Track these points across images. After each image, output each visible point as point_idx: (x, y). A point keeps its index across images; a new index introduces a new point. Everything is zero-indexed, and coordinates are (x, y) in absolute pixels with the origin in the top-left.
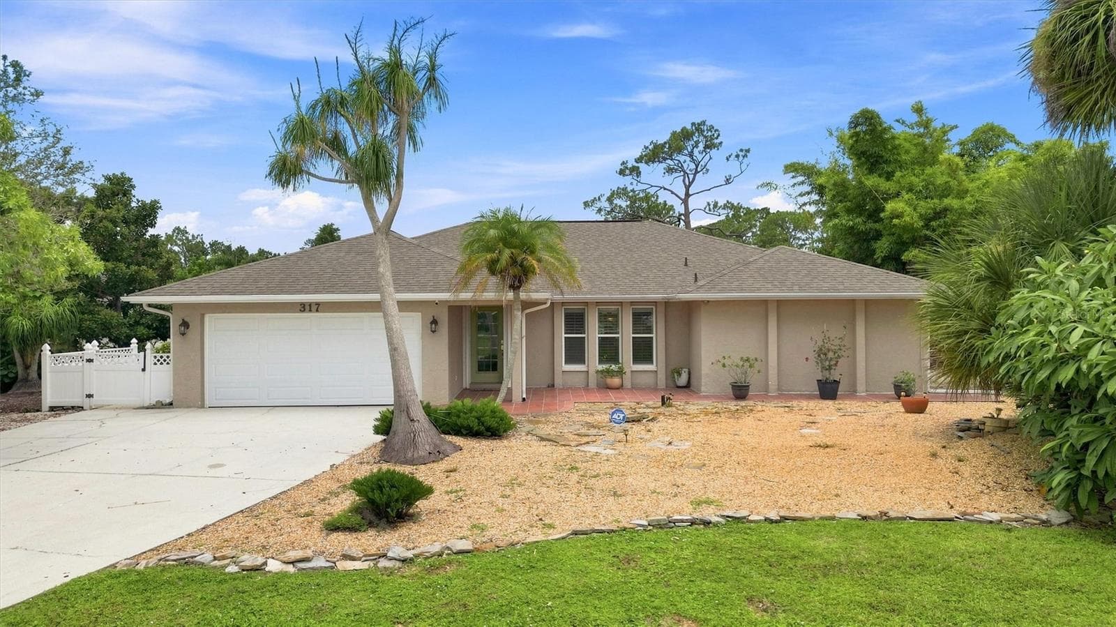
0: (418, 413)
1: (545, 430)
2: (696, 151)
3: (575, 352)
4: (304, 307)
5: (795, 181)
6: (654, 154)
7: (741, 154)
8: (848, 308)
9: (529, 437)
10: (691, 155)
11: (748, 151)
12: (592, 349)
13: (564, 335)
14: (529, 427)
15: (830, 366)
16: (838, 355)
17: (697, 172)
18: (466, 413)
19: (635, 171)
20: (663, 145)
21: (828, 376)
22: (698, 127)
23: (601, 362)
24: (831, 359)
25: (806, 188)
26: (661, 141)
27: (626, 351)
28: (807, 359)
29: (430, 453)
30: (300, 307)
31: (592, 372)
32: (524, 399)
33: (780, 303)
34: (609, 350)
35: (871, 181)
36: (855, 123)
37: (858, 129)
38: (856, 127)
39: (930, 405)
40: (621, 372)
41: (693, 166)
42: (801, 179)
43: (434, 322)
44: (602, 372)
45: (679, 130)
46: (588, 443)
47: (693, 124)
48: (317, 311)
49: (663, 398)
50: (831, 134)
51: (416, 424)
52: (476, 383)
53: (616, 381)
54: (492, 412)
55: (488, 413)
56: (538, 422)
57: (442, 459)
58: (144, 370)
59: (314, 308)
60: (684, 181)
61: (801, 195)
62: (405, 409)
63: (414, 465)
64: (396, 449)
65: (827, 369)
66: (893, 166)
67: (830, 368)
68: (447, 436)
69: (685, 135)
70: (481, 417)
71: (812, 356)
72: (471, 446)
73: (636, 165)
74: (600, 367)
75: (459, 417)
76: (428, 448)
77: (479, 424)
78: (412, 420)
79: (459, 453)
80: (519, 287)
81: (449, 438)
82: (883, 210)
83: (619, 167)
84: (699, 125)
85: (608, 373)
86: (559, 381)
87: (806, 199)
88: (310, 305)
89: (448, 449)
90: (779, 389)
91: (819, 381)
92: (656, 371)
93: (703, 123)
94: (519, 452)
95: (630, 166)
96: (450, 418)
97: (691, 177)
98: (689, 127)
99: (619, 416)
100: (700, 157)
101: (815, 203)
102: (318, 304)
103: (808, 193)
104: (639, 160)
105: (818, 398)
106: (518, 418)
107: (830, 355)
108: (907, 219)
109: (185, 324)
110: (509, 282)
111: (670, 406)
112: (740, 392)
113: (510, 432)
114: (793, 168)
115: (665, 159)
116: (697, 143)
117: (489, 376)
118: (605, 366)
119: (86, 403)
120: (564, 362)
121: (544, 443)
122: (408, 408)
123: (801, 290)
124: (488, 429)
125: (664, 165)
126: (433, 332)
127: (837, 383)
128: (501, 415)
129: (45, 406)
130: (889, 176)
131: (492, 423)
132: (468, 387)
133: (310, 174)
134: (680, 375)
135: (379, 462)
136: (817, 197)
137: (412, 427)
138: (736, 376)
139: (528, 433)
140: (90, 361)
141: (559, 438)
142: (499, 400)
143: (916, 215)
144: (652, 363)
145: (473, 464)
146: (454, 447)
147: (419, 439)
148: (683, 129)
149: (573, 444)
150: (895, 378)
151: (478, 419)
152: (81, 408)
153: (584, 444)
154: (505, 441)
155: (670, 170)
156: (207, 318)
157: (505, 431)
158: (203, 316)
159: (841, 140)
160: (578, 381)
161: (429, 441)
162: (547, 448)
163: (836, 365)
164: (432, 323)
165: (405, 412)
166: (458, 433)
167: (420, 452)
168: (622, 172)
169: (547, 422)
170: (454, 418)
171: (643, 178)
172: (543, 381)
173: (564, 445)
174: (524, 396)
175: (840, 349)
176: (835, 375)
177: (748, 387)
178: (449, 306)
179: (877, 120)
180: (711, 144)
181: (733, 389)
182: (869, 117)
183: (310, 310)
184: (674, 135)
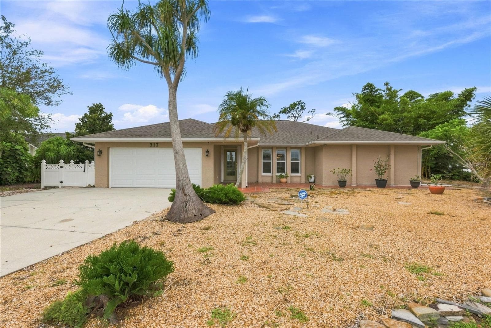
0: (191, 192)
1: (261, 201)
2: (298, 110)
3: (267, 168)
4: (151, 145)
5: (338, 113)
6: (285, 111)
7: (313, 111)
8: (386, 148)
9: (253, 205)
10: (296, 111)
11: (315, 110)
12: (274, 167)
13: (262, 161)
14: (251, 199)
16: (385, 168)
17: (298, 117)
18: (218, 192)
21: (381, 178)
22: (299, 102)
23: (278, 172)
24: (383, 170)
25: (342, 115)
26: (287, 107)
27: (288, 168)
28: (371, 170)
29: (195, 215)
30: (150, 145)
31: (274, 176)
32: (247, 187)
33: (358, 146)
34: (281, 168)
35: (372, 109)
36: (365, 89)
37: (366, 91)
39: (445, 191)
40: (286, 177)
42: (340, 112)
43: (208, 152)
44: (279, 176)
45: (292, 103)
46: (286, 209)
47: (297, 101)
48: (157, 146)
49: (311, 186)
50: (354, 95)
51: (188, 197)
52: (226, 180)
53: (284, 180)
54: (233, 191)
55: (231, 191)
56: (256, 197)
57: (202, 219)
58: (84, 171)
59: (156, 145)
62: (182, 188)
63: (183, 223)
64: (175, 212)
65: (380, 175)
66: (379, 103)
67: (382, 174)
68: (208, 204)
69: (295, 105)
70: (227, 194)
72: (221, 210)
73: (279, 114)
74: (278, 174)
75: (215, 193)
76: (194, 211)
77: (226, 197)
78: (186, 195)
79: (214, 214)
80: (246, 131)
81: (209, 205)
82: (378, 118)
84: (299, 101)
85: (281, 176)
86: (260, 180)
88: (154, 144)
89: (206, 211)
90: (357, 184)
91: (376, 180)
92: (301, 176)
94: (249, 214)
95: (277, 115)
96: (210, 194)
99: (303, 194)
100: (299, 112)
101: (347, 120)
102: (157, 143)
103: (343, 117)
104: (280, 113)
105: (376, 187)
106: (246, 195)
107: (382, 168)
108: (389, 121)
109: (101, 152)
110: (241, 128)
111: (314, 190)
112: (342, 184)
113: (242, 202)
114: (338, 109)
115: (288, 113)
116: (298, 108)
117: (231, 178)
118: (280, 174)
119: (60, 185)
120: (262, 172)
121: (262, 209)
122: (183, 187)
123: (367, 140)
124: (231, 200)
126: (207, 156)
127: (386, 180)
128: (238, 193)
129: (42, 187)
130: (379, 107)
131: (234, 197)
132: (223, 182)
133: (135, 58)
134: (311, 177)
135: (164, 220)
137: (185, 199)
138: (341, 177)
139: (252, 203)
140: (62, 167)
141: (269, 206)
142: (236, 186)
143: (392, 120)
144: (299, 173)
145: (221, 224)
146: (211, 211)
147: (189, 207)
148: (294, 103)
149: (279, 209)
151: (226, 194)
152: (58, 187)
153: (285, 210)
154: (240, 208)
155: (290, 116)
156: (111, 149)
157: (240, 201)
158: (108, 148)
159: (358, 96)
160: (268, 180)
161: (196, 207)
162: (264, 212)
163: (385, 172)
164: (206, 152)
165: (181, 190)
166: (214, 202)
167: (189, 215)
168: (274, 117)
169: (260, 197)
170: (212, 194)
172: (254, 180)
173: (273, 210)
174: (247, 185)
175: (386, 166)
176: (384, 177)
177: (346, 182)
178: (214, 145)
179: (373, 87)
180: (303, 108)
181: (339, 183)
182: (370, 86)
183: (154, 146)
184: (291, 105)
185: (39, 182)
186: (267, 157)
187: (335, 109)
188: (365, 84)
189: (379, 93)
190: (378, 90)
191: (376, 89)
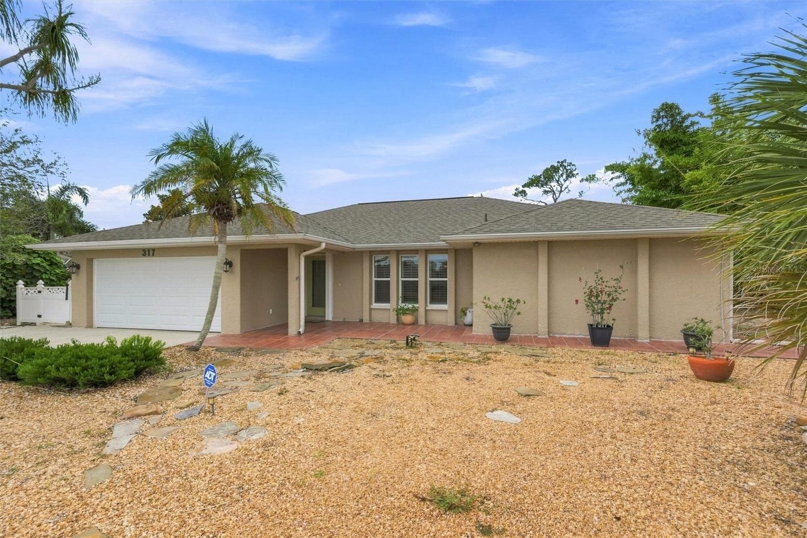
2: (561, 179)
3: (382, 293)
4: (145, 252)
5: (613, 176)
6: (534, 182)
8: (628, 247)
10: (558, 181)
13: (374, 279)
15: (602, 309)
16: (613, 297)
17: (561, 191)
19: (524, 193)
20: (540, 177)
21: (600, 320)
22: (562, 164)
23: (403, 301)
24: (605, 302)
25: (622, 180)
26: (538, 174)
27: (421, 292)
28: (577, 301)
30: (143, 253)
31: (393, 309)
32: (299, 333)
33: (551, 244)
34: (410, 292)
35: (669, 159)
36: (657, 117)
37: (660, 122)
38: (657, 121)
41: (559, 189)
42: (618, 174)
43: (229, 263)
45: (549, 167)
47: (558, 162)
48: (153, 255)
49: (407, 339)
52: (310, 316)
53: (411, 318)
58: (67, 299)
59: (151, 253)
60: (553, 197)
61: (618, 185)
65: (598, 313)
66: (690, 146)
67: (602, 312)
69: (555, 169)
71: (582, 298)
73: (523, 189)
74: (400, 306)
82: (683, 180)
83: (514, 192)
84: (562, 162)
86: (367, 318)
87: (621, 188)
88: (148, 251)
90: (549, 332)
91: (590, 326)
92: (448, 311)
93: (565, 161)
95: (520, 190)
97: (557, 195)
98: (556, 165)
100: (563, 182)
101: (629, 191)
102: (154, 250)
103: (624, 184)
104: (526, 186)
105: (586, 344)
107: (604, 297)
109: (74, 266)
112: (502, 334)
114: (610, 168)
115: (542, 185)
116: (561, 175)
117: (319, 310)
118: (406, 305)
119: (39, 321)
120: (373, 301)
125: (542, 189)
126: (226, 272)
127: (609, 328)
129: (19, 323)
130: (688, 154)
134: (465, 314)
136: (631, 187)
138: (498, 317)
140: (40, 292)
144: (446, 304)
148: (552, 166)
150: (686, 325)
152: (35, 324)
155: (546, 192)
159: (646, 135)
160: (382, 318)
163: (610, 308)
164: (226, 264)
168: (516, 195)
171: (528, 197)
172: (356, 316)
174: (301, 330)
175: (616, 291)
176: (607, 319)
177: (509, 329)
178: (241, 250)
179: (677, 111)
180: (570, 175)
181: (493, 331)
182: (669, 110)
183: (149, 255)
184: (547, 170)
185: (14, 315)
186: (383, 271)
187: (608, 168)
188: (658, 106)
189: (693, 124)
190: (689, 115)
191: (683, 114)
